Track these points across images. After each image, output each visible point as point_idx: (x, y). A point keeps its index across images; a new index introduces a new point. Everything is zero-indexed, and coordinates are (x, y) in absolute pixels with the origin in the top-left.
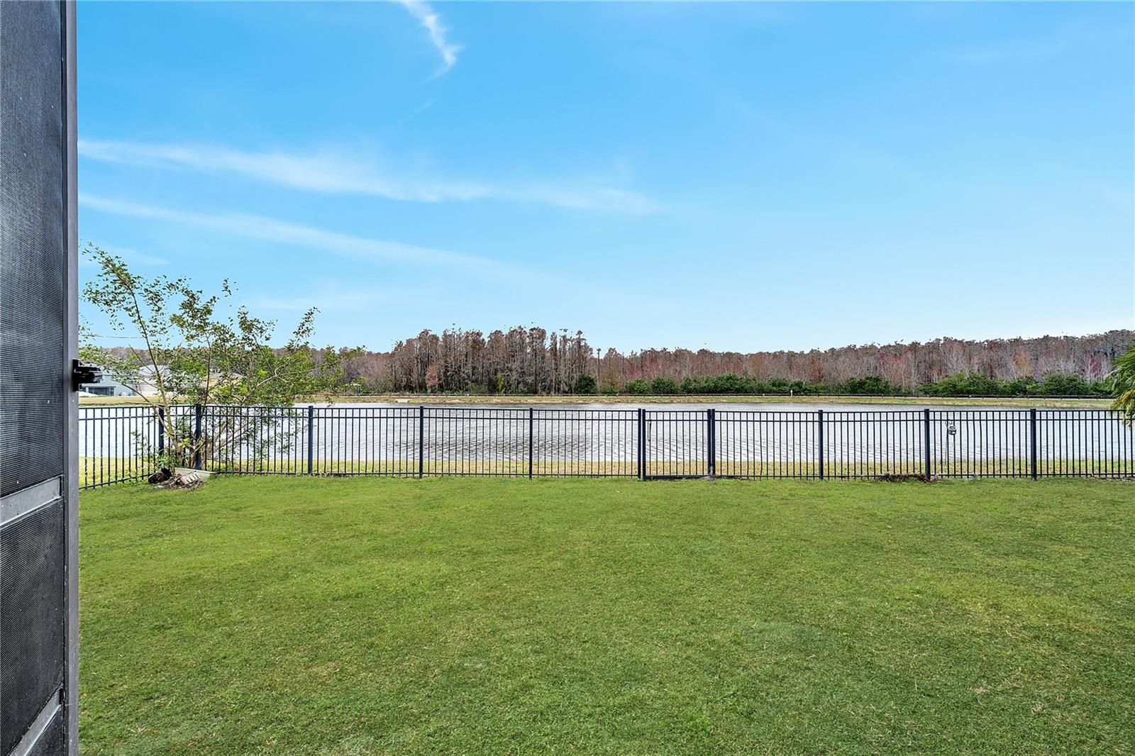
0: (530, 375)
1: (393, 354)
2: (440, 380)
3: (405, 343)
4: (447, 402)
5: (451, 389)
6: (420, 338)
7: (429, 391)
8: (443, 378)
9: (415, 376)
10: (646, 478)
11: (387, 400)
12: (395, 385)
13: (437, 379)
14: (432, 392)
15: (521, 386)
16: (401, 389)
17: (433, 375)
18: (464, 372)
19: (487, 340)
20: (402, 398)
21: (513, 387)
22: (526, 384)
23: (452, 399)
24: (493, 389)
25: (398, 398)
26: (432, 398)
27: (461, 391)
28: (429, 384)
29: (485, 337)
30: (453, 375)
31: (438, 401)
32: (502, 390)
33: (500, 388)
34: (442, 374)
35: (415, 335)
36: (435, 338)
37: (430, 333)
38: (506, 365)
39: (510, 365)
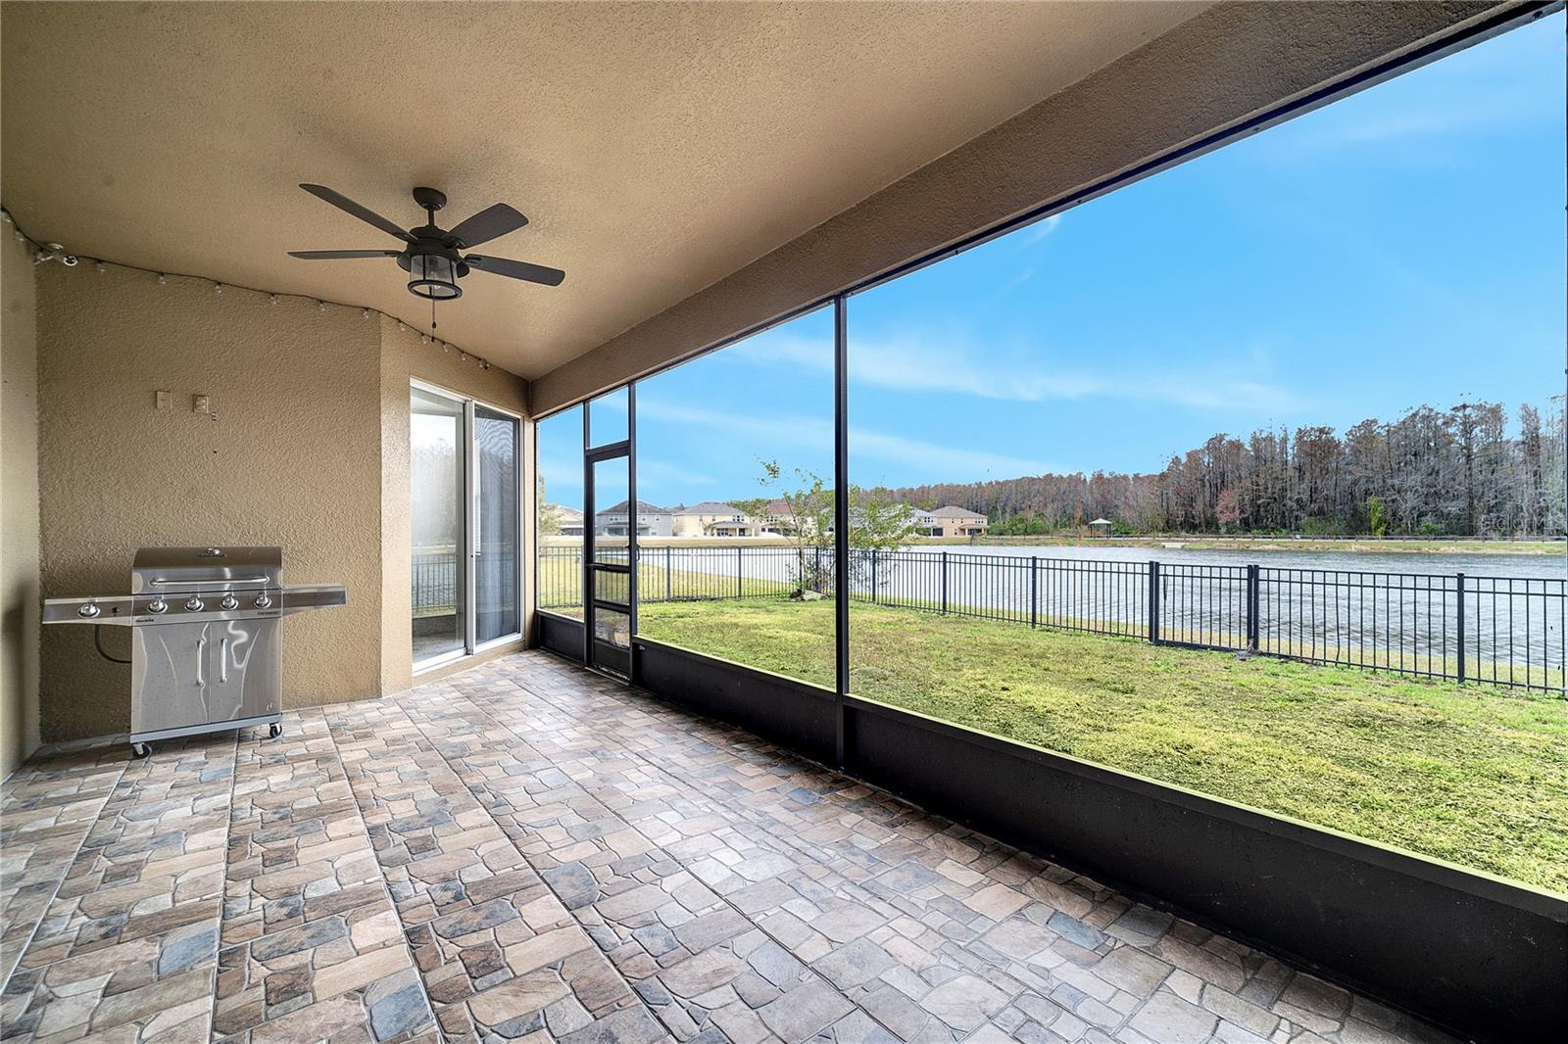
0: (1455, 497)
1: (1163, 476)
2: (1242, 512)
3: (1184, 460)
4: (1253, 548)
5: (1263, 528)
6: (1208, 448)
7: (1223, 530)
8: (1249, 510)
9: (1199, 507)
10: (1159, 643)
11: (1149, 544)
12: (1167, 522)
13: (1237, 512)
14: (1228, 532)
15: (1428, 521)
16: (1176, 528)
17: (1229, 504)
18: (1290, 499)
19: (1344, 439)
20: (1174, 541)
21: (1407, 522)
22: (1440, 516)
23: (1263, 544)
24: (1358, 525)
25: (1167, 541)
26: (1224, 542)
27: (1284, 531)
28: (1223, 519)
29: (1340, 435)
30: (1269, 504)
31: (1235, 546)
32: (1377, 528)
33: (1373, 523)
34: (1247, 501)
35: (1199, 443)
36: (1237, 446)
37: (1227, 438)
38: (1389, 482)
39: (1396, 482)
